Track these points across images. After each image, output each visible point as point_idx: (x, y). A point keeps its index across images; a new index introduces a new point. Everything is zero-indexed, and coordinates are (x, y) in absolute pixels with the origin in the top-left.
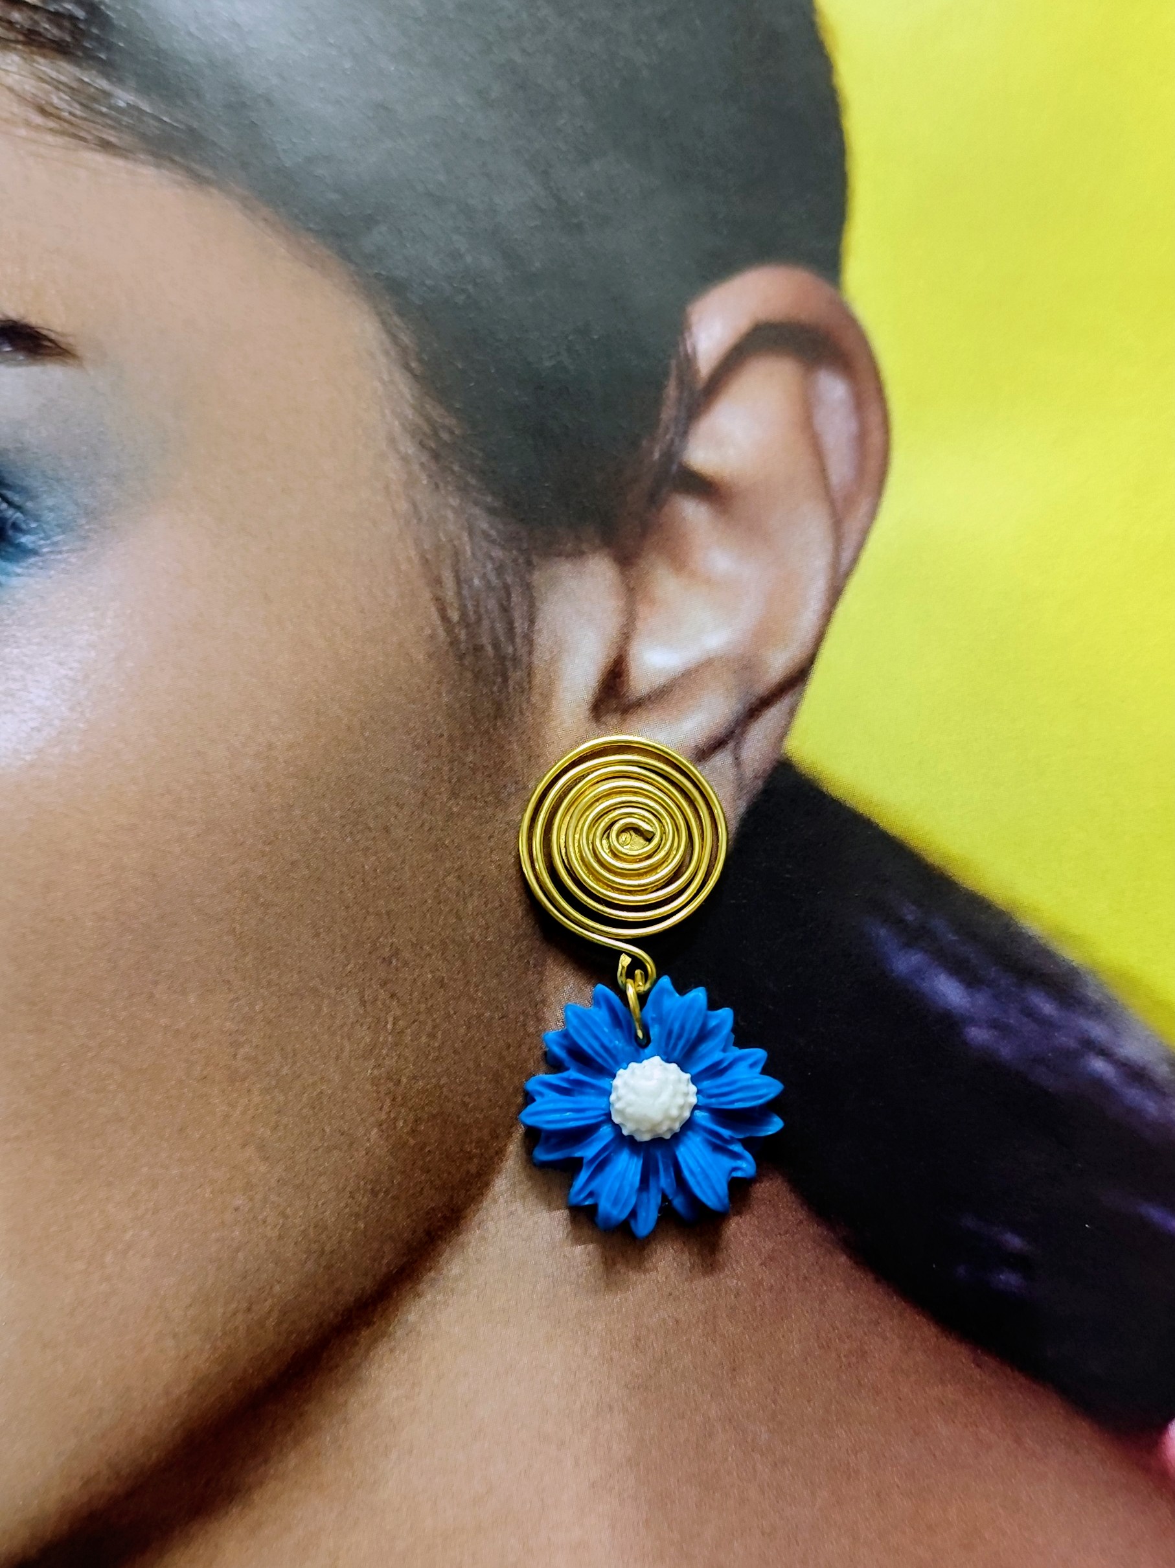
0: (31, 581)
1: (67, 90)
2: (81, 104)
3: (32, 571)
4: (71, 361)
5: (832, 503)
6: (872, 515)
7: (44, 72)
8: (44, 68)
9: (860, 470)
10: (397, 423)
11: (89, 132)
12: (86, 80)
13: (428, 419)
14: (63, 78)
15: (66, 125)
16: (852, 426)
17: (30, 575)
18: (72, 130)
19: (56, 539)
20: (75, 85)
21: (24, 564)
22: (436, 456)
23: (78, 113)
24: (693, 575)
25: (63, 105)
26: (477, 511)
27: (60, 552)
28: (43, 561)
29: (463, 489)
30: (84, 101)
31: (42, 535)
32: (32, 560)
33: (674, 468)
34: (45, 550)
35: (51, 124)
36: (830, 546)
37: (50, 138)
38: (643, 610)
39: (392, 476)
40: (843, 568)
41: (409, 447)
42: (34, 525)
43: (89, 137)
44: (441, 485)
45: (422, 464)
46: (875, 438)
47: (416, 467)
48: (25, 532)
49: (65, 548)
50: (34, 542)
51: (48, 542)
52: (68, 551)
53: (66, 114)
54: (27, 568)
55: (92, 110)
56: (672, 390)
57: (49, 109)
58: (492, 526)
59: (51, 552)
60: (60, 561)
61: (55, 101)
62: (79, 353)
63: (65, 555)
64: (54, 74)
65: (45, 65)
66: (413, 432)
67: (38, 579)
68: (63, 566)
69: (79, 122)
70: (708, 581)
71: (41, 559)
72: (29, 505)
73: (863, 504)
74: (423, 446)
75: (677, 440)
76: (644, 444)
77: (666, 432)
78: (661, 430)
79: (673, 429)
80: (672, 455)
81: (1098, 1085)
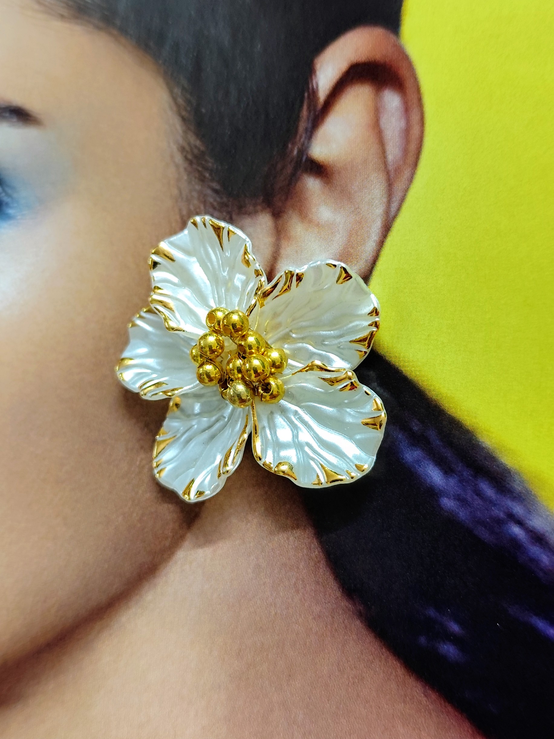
0: (11, 231)
3: (11, 227)
4: (40, 126)
5: (388, 173)
6: (411, 180)
9: (405, 151)
10: (175, 147)
13: (189, 144)
16: (403, 124)
17: (10, 229)
19: (24, 212)
22: (191, 163)
24: (310, 221)
26: (209, 192)
27: (26, 219)
29: (202, 179)
31: (18, 210)
32: (12, 221)
33: (304, 158)
34: (19, 217)
36: (385, 200)
37: (40, 16)
38: (284, 243)
39: (171, 176)
40: (392, 213)
41: (179, 158)
42: (16, 205)
44: (193, 178)
46: (415, 131)
47: (182, 171)
48: (11, 208)
49: (27, 217)
50: (14, 213)
51: (21, 214)
52: (29, 219)
54: (9, 225)
56: (305, 112)
58: (215, 200)
59: (22, 219)
60: (24, 223)
62: (45, 123)
63: (27, 221)
66: (182, 150)
67: (13, 230)
68: (26, 225)
70: (318, 225)
71: (16, 221)
73: (407, 173)
74: (186, 158)
75: (306, 142)
76: (290, 146)
77: (301, 137)
78: (298, 137)
79: (304, 136)
80: (303, 151)
81: (514, 541)
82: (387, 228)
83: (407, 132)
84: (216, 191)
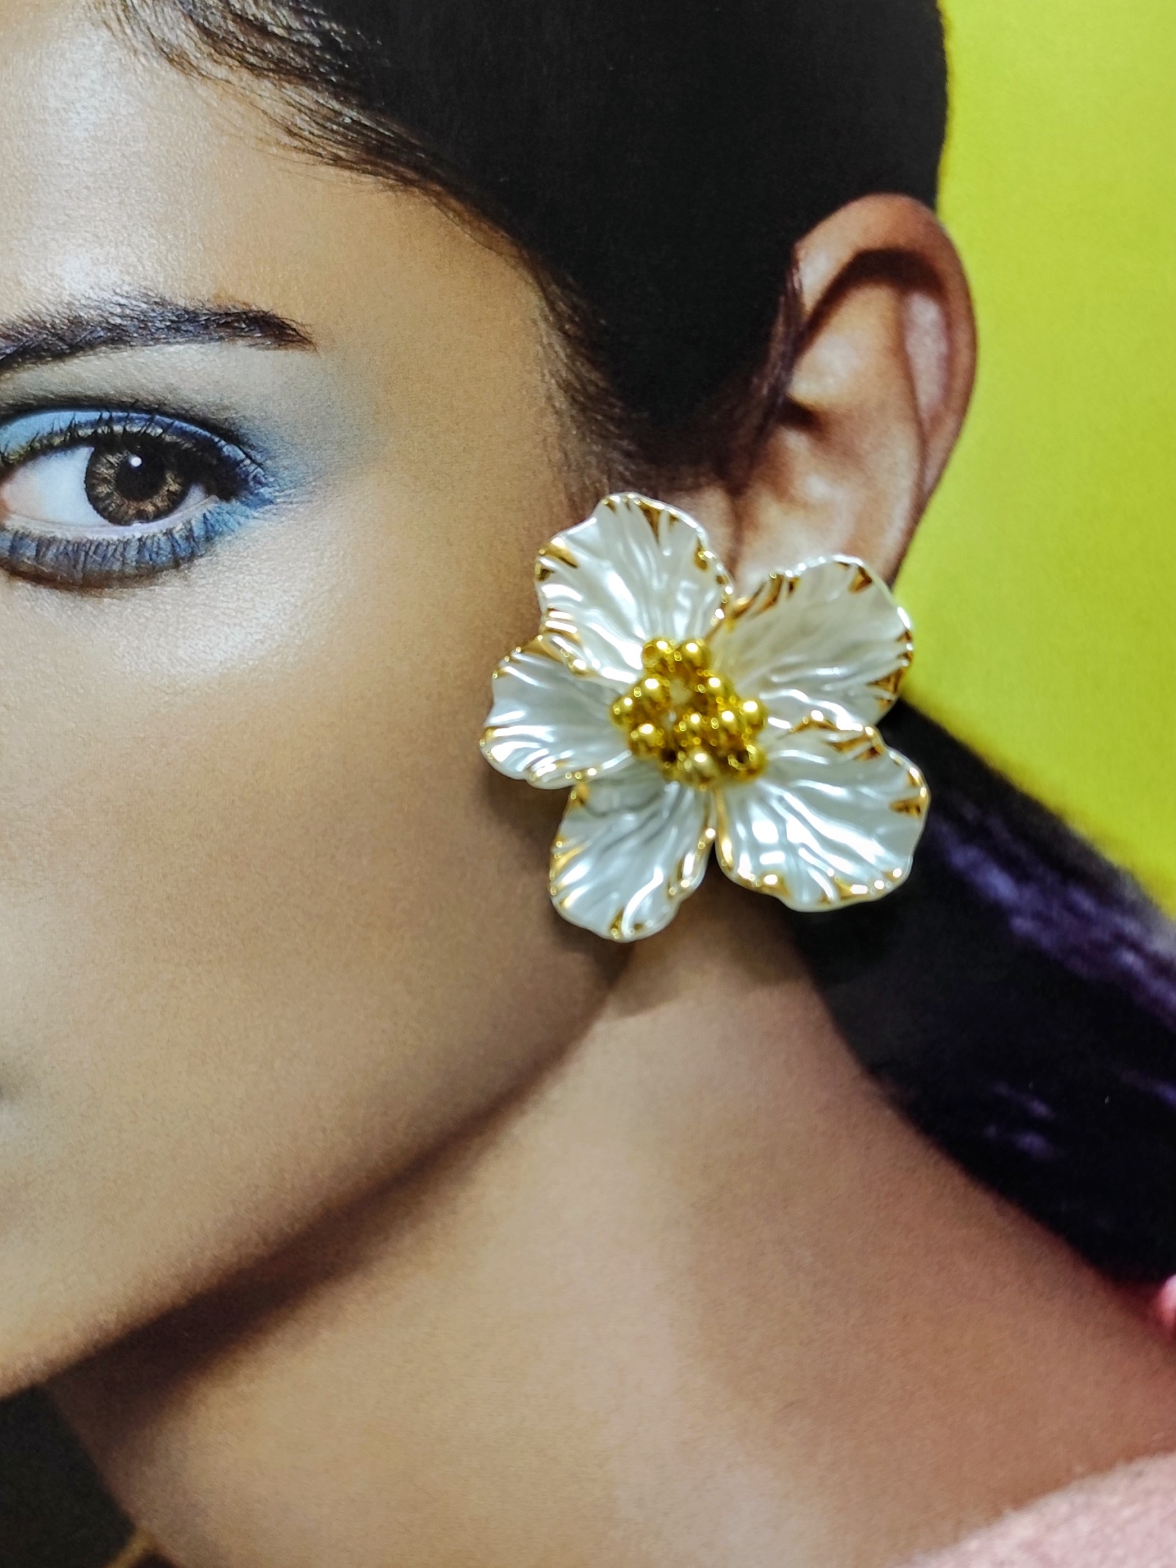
0: (266, 524)
1: (307, 111)
2: (317, 123)
3: (267, 516)
4: (307, 347)
5: (919, 423)
6: (957, 434)
7: (291, 97)
8: (289, 93)
9: (947, 389)
10: (553, 381)
11: (324, 149)
12: (321, 101)
13: (578, 376)
14: (305, 102)
15: (307, 143)
16: (943, 347)
17: (265, 520)
18: (311, 147)
19: (287, 492)
20: (313, 107)
21: (261, 510)
22: (583, 409)
23: (316, 132)
24: (792, 500)
25: (304, 126)
26: (616, 455)
27: (291, 503)
28: (277, 509)
29: (604, 437)
30: (321, 121)
31: (277, 488)
32: (268, 507)
33: (780, 400)
34: (279, 500)
35: (296, 143)
36: (916, 465)
37: (294, 155)
38: (748, 535)
39: (548, 429)
40: (926, 487)
41: (561, 402)
42: (272, 479)
43: (324, 153)
44: (588, 433)
45: (572, 417)
46: (963, 358)
47: (568, 421)
48: (263, 485)
49: (295, 500)
50: (270, 493)
51: (282, 494)
52: (297, 503)
53: (306, 133)
54: (263, 513)
55: (326, 128)
56: (780, 329)
57: (295, 130)
58: (627, 469)
59: (284, 502)
60: (290, 510)
61: (299, 122)
62: (314, 341)
63: (295, 506)
64: (297, 98)
65: (290, 91)
66: (566, 387)
67: (271, 523)
68: (292, 514)
69: (316, 139)
70: (805, 506)
71: (275, 507)
72: (269, 462)
73: (950, 423)
74: (574, 401)
75: (783, 374)
76: (755, 380)
77: (774, 367)
78: (769, 366)
79: (780, 364)
80: (779, 388)
81: (1127, 976)
82: (919, 509)
83: (949, 362)
84: (628, 455)
